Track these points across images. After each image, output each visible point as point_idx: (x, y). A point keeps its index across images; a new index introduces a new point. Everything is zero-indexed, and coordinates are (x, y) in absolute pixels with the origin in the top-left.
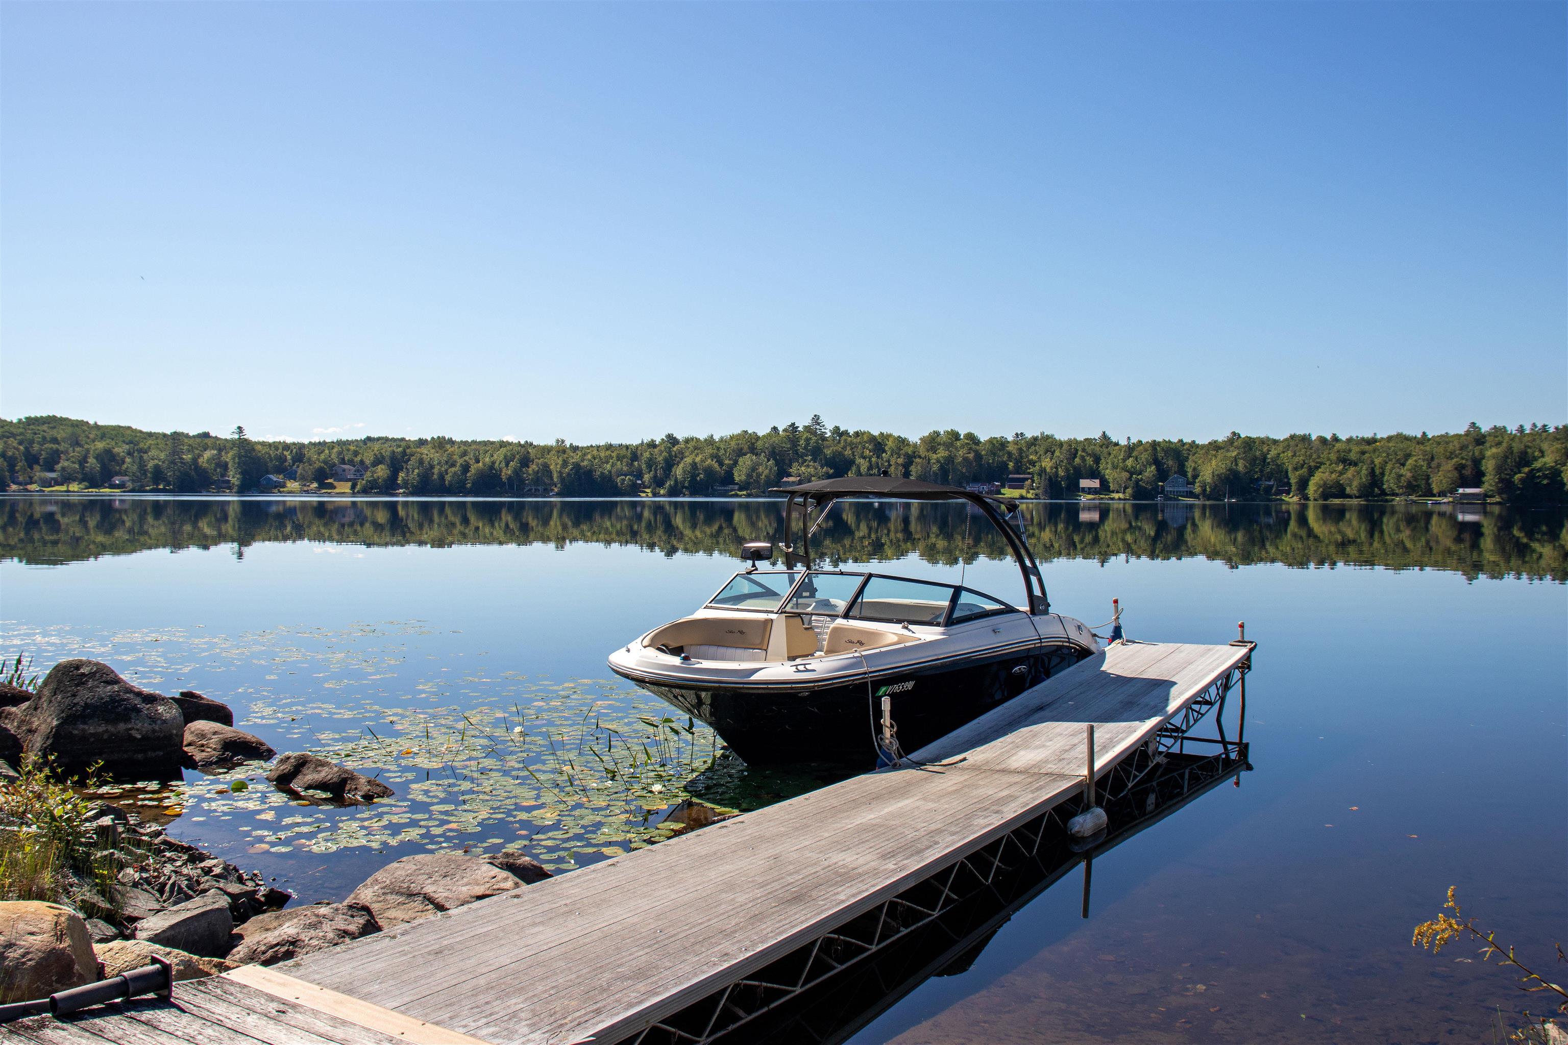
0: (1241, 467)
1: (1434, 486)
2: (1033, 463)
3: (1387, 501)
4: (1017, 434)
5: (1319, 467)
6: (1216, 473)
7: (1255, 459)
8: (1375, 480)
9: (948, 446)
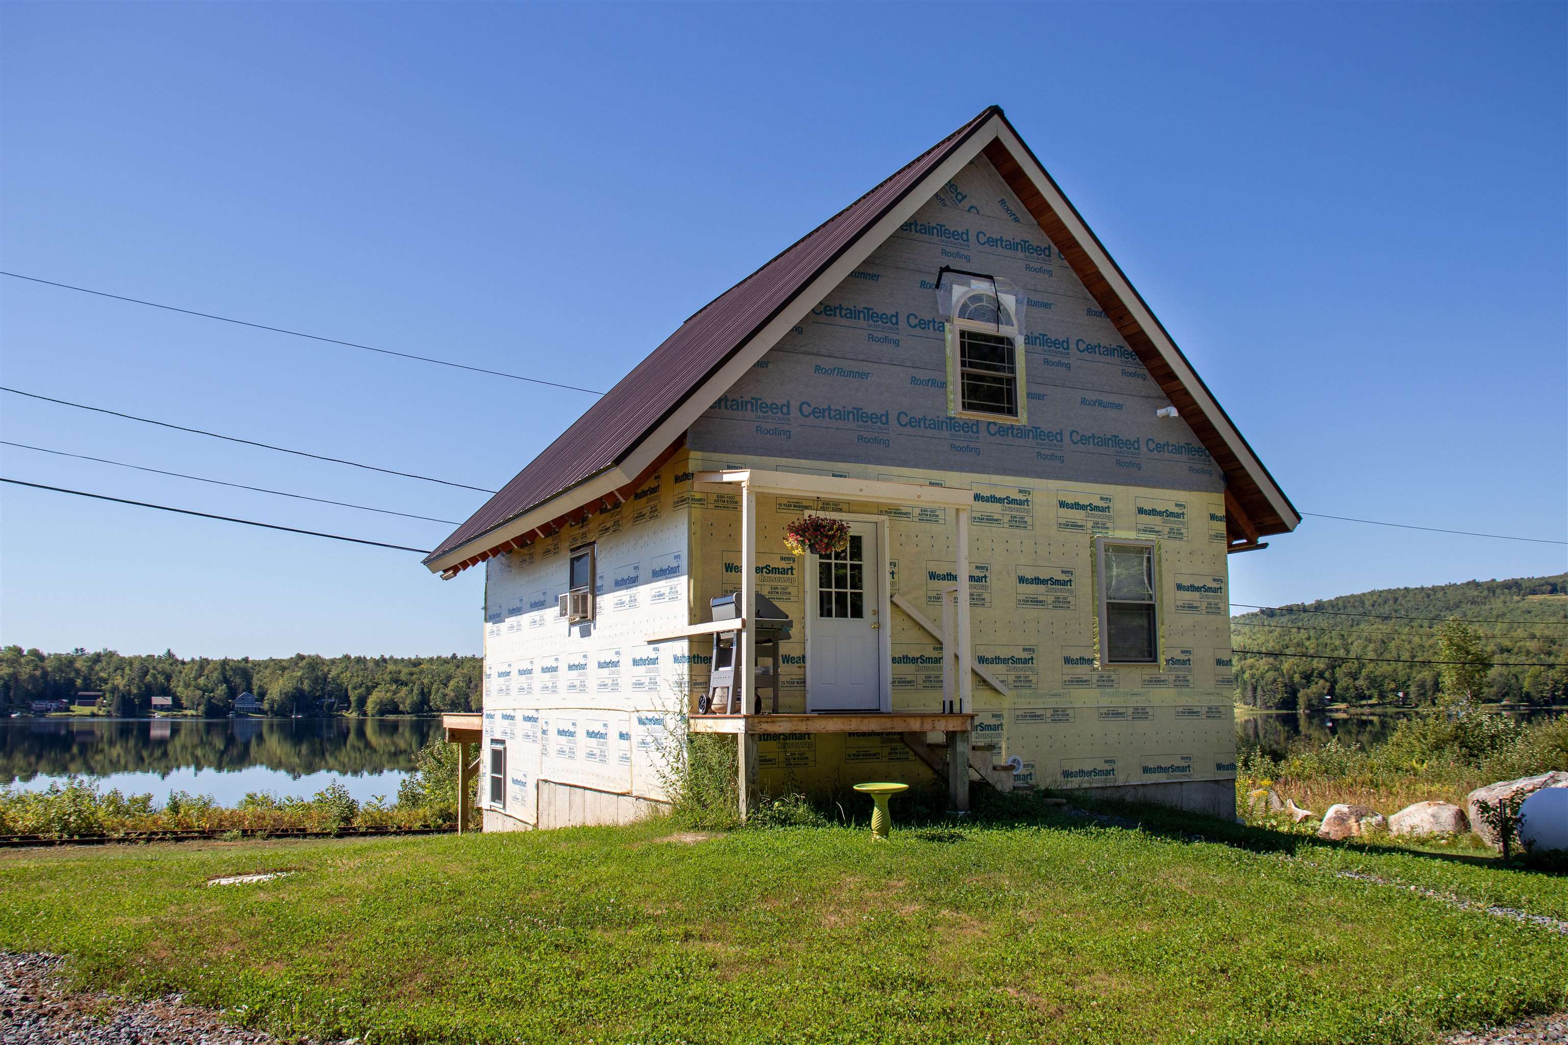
0: (306, 686)
1: (472, 703)
2: (105, 681)
3: (434, 716)
4: (77, 650)
5: (376, 687)
6: (284, 691)
7: (317, 678)
8: (424, 697)
9: (12, 662)
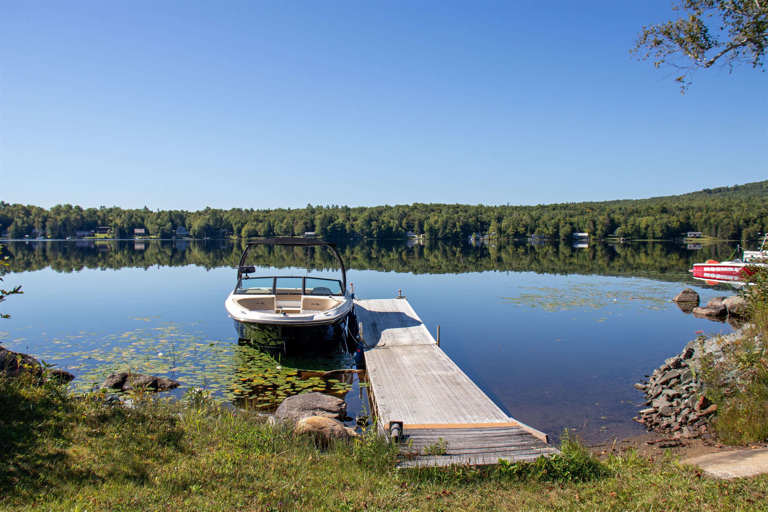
0: (211, 223)
1: (295, 231)
2: (111, 221)
4: (101, 207)
5: (246, 223)
6: (200, 226)
7: (217, 219)
8: (271, 229)
9: (66, 212)
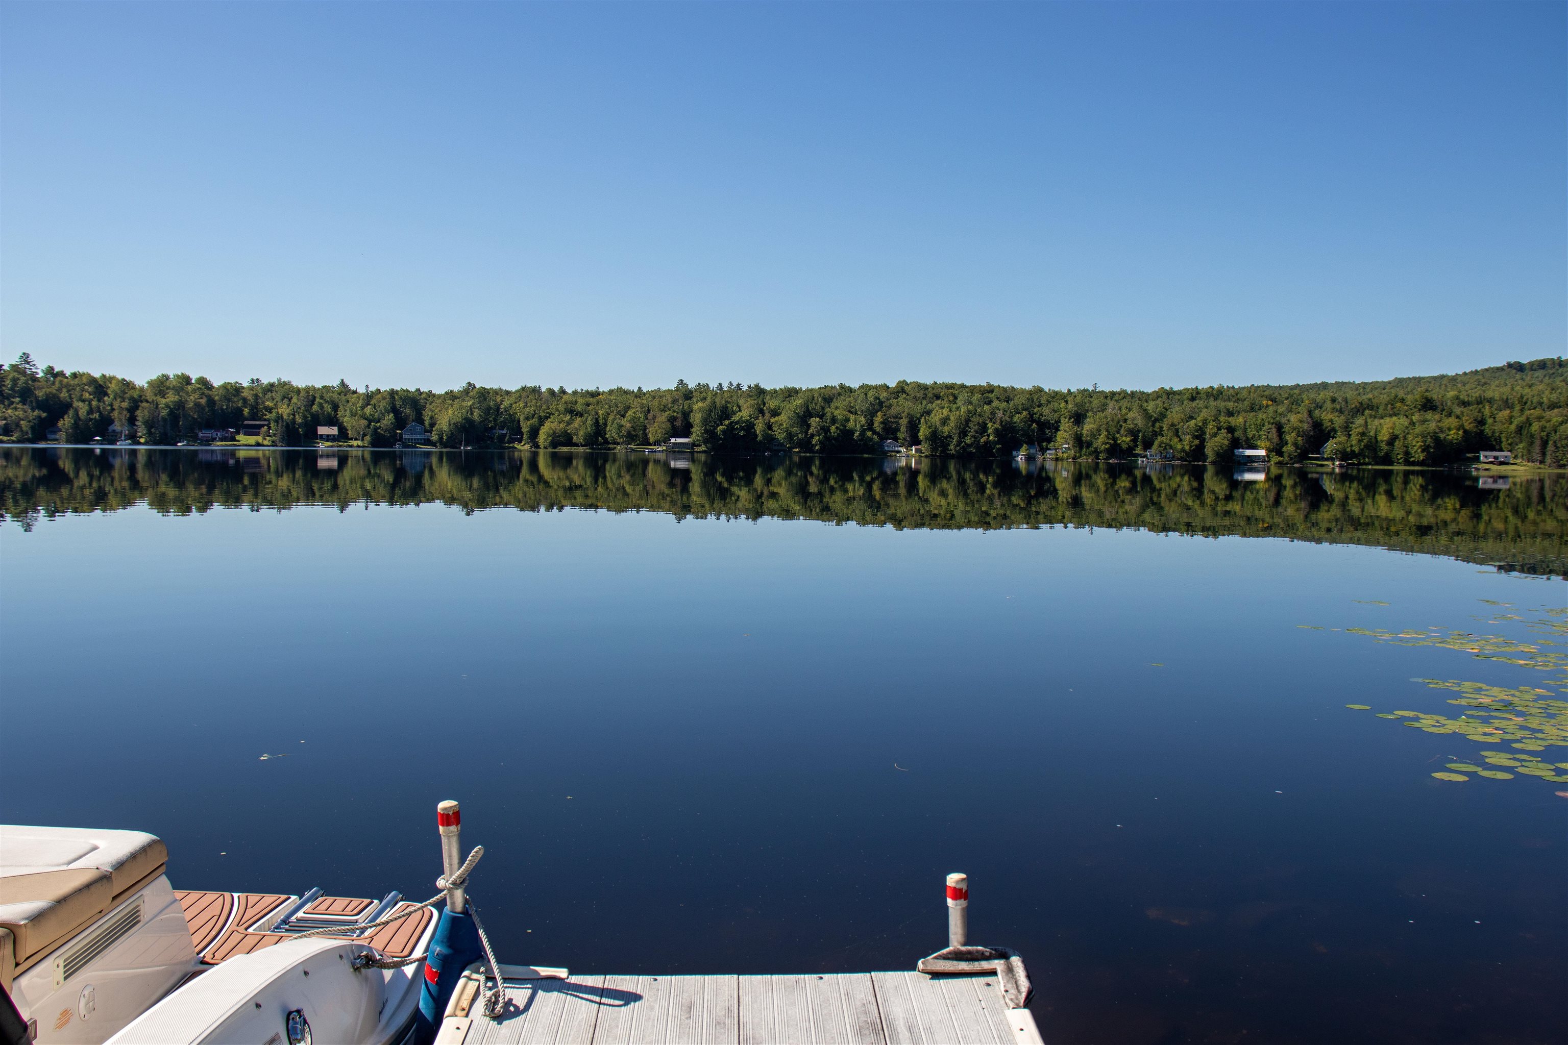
0: (476, 416)
1: (650, 436)
2: (269, 410)
3: (609, 449)
4: (253, 380)
5: (549, 417)
6: (453, 421)
7: (489, 408)
8: (599, 429)
9: (178, 390)
